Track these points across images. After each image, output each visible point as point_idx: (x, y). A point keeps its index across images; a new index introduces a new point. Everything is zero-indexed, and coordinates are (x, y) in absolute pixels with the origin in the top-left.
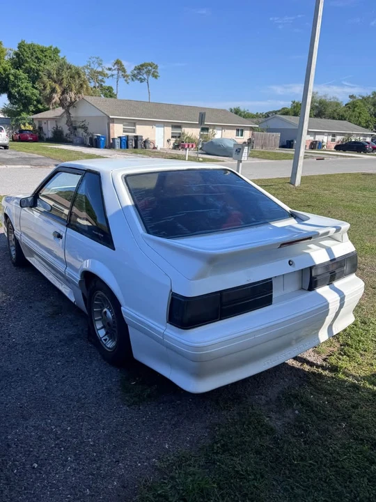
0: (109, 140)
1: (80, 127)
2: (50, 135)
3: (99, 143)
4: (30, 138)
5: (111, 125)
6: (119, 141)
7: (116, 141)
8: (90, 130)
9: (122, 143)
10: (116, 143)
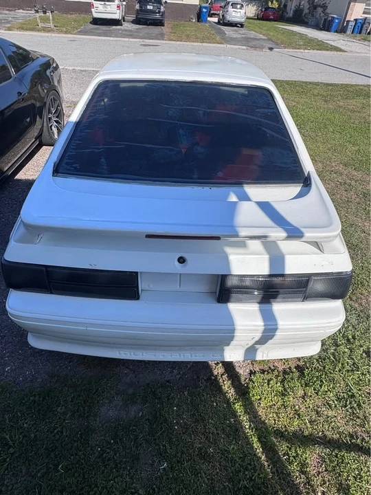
0: (344, 23)
1: (319, 6)
2: (291, 14)
3: (332, 25)
4: (272, 17)
5: (352, 4)
6: (354, 24)
7: (350, 24)
8: (328, 11)
9: (357, 27)
10: (350, 27)
